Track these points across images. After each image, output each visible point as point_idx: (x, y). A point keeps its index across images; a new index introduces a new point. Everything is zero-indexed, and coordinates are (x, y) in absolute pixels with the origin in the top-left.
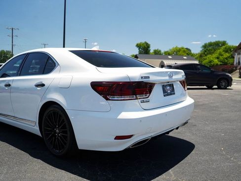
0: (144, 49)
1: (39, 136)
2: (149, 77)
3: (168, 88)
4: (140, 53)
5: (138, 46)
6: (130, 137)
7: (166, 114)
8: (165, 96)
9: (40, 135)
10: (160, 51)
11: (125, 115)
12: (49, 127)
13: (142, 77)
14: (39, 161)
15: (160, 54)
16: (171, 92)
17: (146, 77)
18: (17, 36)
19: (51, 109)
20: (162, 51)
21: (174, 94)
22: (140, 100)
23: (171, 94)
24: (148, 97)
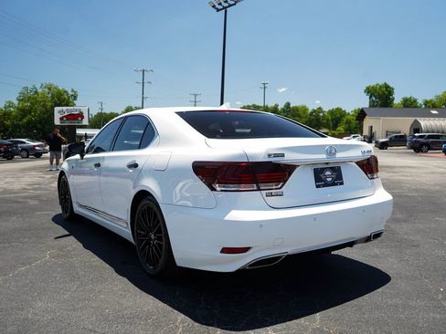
0: (382, 97)
1: (131, 243)
2: (283, 155)
3: (328, 173)
4: (372, 105)
5: (370, 91)
6: (245, 250)
7: (315, 217)
8: (318, 186)
9: (132, 241)
10: (415, 101)
11: (236, 215)
12: (142, 230)
13: (269, 155)
14: (125, 280)
15: (416, 107)
16: (334, 180)
17: (276, 155)
18: (150, 83)
19: (145, 202)
20: (420, 101)
21: (342, 184)
22: (264, 192)
23: (333, 184)
24: (280, 188)
